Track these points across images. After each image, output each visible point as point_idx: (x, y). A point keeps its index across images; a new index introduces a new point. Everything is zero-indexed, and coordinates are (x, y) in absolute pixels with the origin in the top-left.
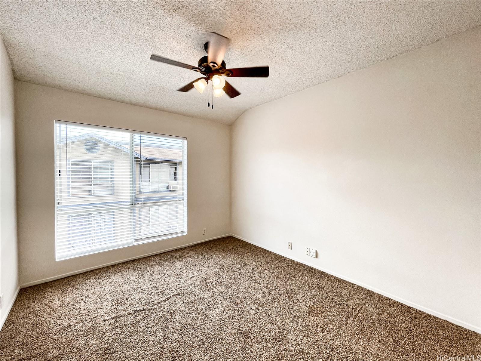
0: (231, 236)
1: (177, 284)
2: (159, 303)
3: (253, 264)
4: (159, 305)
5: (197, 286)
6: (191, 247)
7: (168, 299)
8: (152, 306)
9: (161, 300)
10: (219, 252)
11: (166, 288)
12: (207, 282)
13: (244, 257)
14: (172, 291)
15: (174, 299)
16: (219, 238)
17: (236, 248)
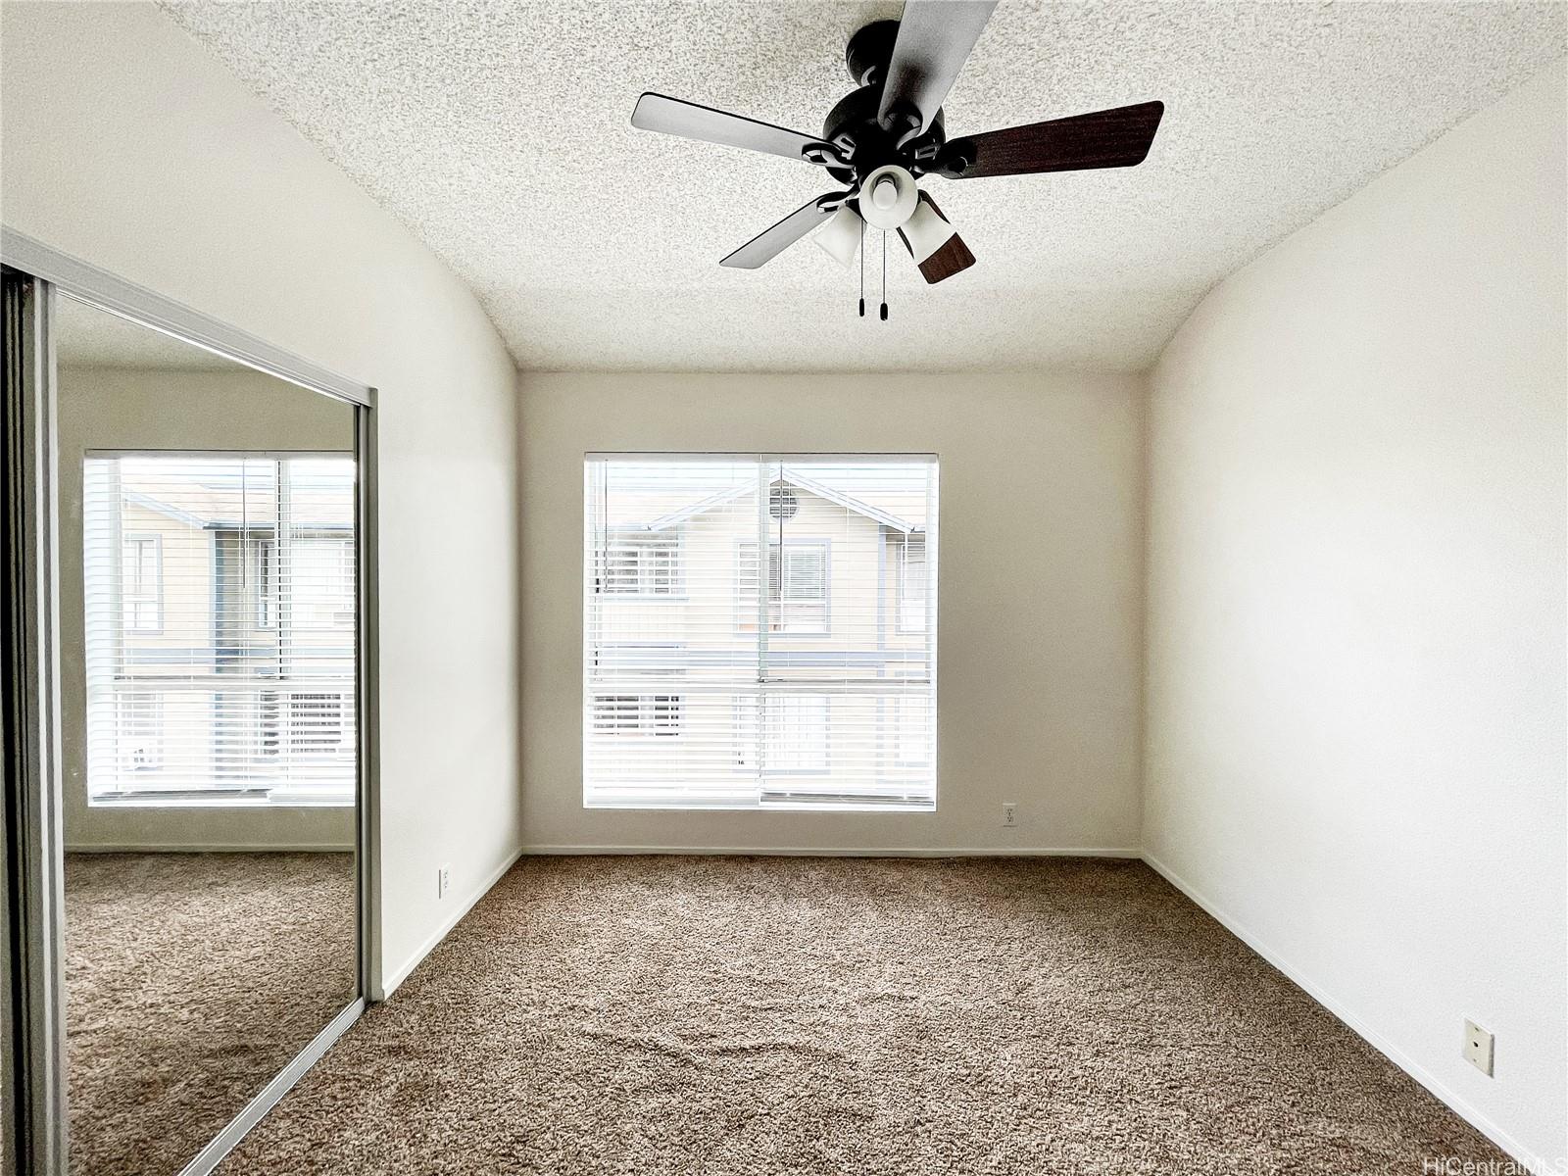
0: (1140, 860)
1: (818, 1002)
2: (724, 1052)
3: (1192, 1054)
4: (720, 1062)
5: (877, 1045)
6: (948, 863)
7: (758, 1049)
8: (700, 1052)
9: (738, 1042)
10: (1049, 922)
11: (777, 1000)
12: (925, 1044)
13: (1159, 994)
14: (787, 1025)
15: (773, 1060)
16: (1078, 858)
17: (1139, 928)
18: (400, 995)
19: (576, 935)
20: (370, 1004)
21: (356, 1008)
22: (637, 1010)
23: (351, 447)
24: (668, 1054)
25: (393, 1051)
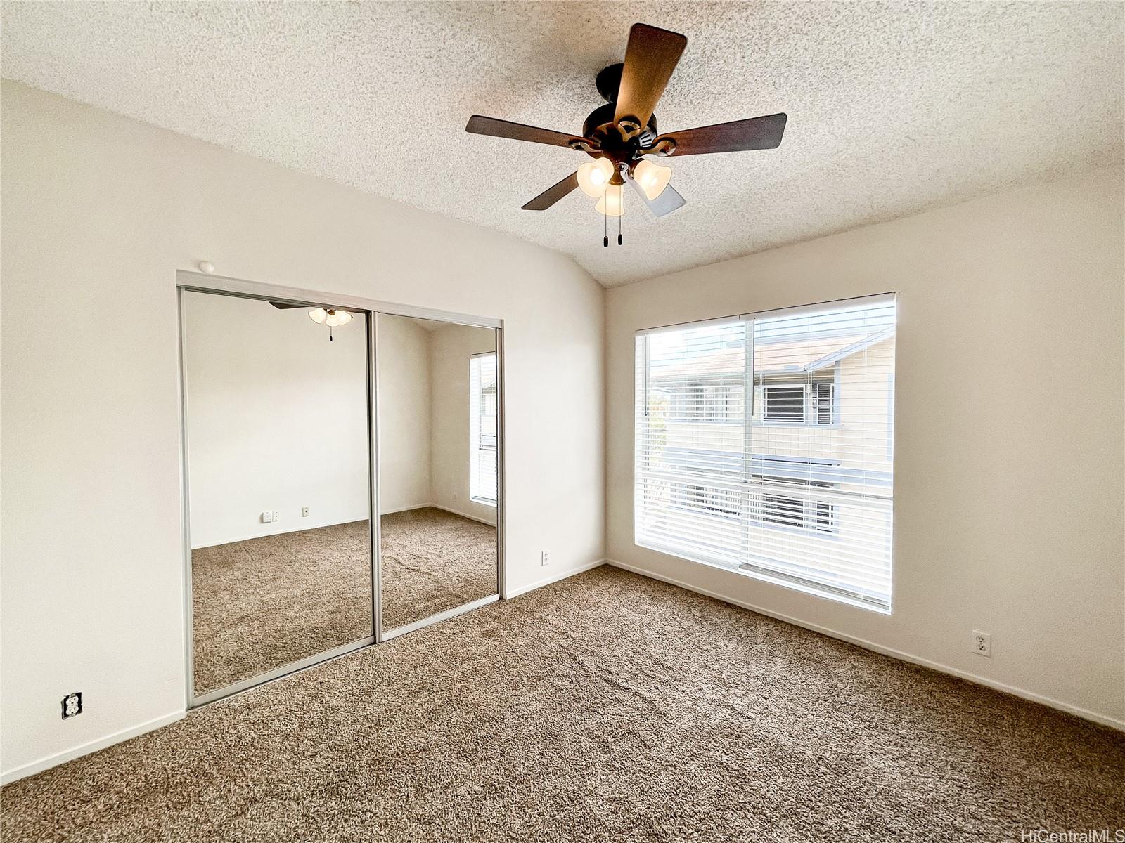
8: (599, 676)
9: (620, 681)
18: (513, 600)
19: (594, 606)
20: (501, 598)
21: (496, 597)
22: (591, 647)
23: (495, 350)
24: (584, 669)
25: (495, 617)
